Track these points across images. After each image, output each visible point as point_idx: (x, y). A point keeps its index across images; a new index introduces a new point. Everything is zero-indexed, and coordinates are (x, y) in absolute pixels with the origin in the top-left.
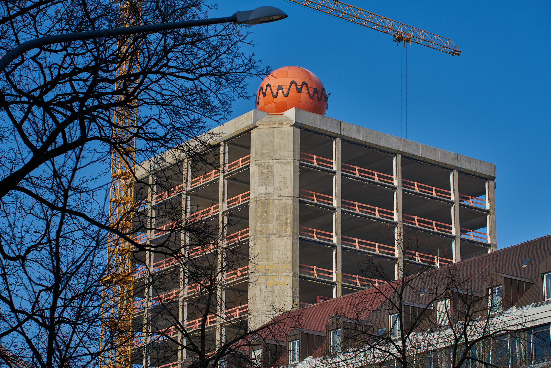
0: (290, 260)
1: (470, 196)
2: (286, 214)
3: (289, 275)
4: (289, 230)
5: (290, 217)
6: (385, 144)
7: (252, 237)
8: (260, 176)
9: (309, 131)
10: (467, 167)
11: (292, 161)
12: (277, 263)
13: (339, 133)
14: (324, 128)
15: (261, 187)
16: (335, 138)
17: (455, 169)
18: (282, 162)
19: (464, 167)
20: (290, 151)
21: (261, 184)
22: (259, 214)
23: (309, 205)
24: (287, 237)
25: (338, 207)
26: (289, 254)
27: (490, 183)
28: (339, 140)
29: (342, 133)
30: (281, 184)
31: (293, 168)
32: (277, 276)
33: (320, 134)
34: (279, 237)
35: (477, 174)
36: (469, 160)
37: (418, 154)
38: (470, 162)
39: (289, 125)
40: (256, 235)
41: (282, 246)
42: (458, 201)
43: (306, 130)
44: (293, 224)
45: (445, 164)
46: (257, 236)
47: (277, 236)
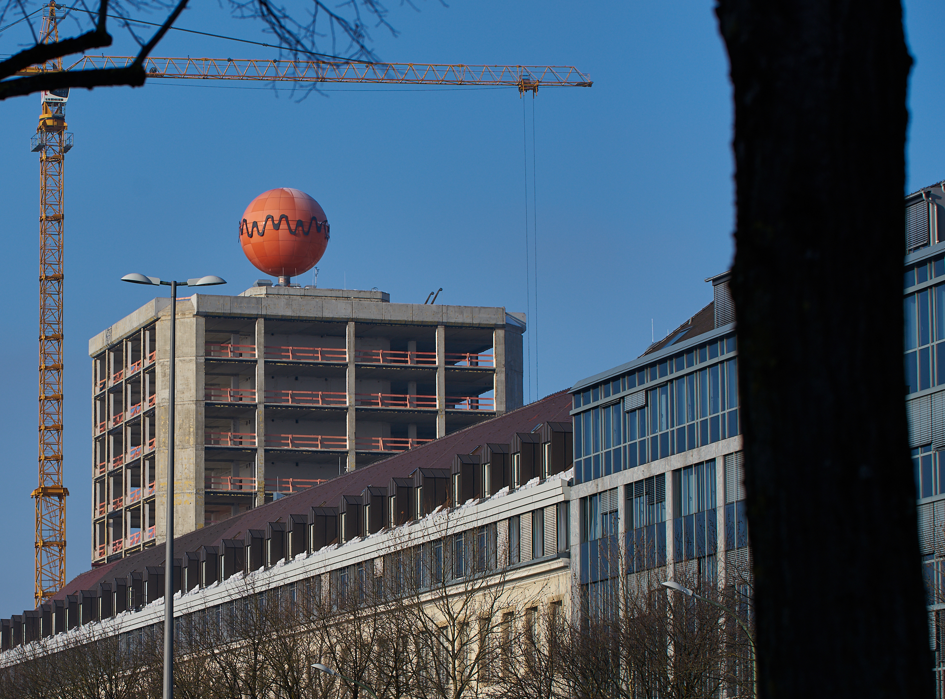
0: (193, 475)
1: (468, 354)
2: (189, 421)
3: (192, 493)
4: (192, 440)
5: (193, 425)
6: (328, 314)
7: (157, 449)
8: (163, 377)
9: (219, 317)
10: (457, 320)
11: (195, 358)
12: (181, 478)
13: (260, 313)
14: (239, 311)
15: (163, 391)
16: (257, 319)
17: (440, 325)
18: (184, 360)
19: (453, 321)
20: (192, 347)
21: (164, 387)
22: (162, 423)
23: (219, 406)
24: (190, 449)
25: (260, 403)
26: (192, 468)
27: (496, 333)
28: (262, 321)
29: (264, 313)
30: (184, 386)
31: (196, 367)
32: (181, 494)
33: (234, 318)
34: (182, 449)
35: (474, 326)
36: (461, 309)
37: (379, 317)
38: (462, 313)
39: (192, 316)
40: (160, 447)
41: (185, 458)
42: (443, 364)
43: (214, 317)
44: (197, 433)
45: (423, 321)
46: (161, 449)
47: (181, 447)
